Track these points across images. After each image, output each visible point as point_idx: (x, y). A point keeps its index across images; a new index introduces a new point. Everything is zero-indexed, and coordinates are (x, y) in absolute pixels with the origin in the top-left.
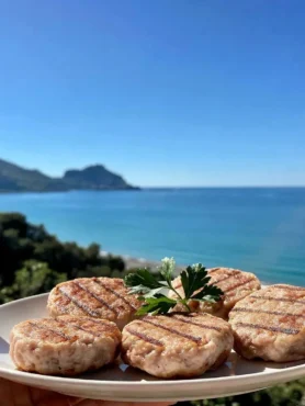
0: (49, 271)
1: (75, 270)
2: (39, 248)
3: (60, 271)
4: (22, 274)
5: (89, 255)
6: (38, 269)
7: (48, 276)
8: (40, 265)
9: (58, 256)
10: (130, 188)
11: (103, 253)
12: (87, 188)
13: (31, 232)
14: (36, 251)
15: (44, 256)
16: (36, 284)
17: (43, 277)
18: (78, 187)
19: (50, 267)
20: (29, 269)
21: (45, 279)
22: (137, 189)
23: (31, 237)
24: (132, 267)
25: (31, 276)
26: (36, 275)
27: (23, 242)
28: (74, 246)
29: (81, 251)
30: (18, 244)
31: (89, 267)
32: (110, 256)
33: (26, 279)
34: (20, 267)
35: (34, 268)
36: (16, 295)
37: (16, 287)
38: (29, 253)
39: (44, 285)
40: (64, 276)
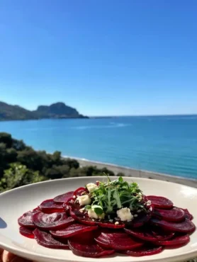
0: (27, 170)
1: (44, 168)
2: (20, 154)
3: (35, 169)
4: (8, 172)
5: (54, 159)
6: (19, 169)
7: (27, 173)
8: (20, 167)
9: (32, 159)
10: (81, 117)
11: (65, 156)
12: (53, 117)
13: (15, 145)
14: (19, 156)
15: (24, 160)
16: (18, 178)
17: (23, 174)
18: (47, 117)
19: (27, 167)
20: (13, 170)
21: (24, 176)
22: (87, 117)
23: (15, 147)
24: (85, 166)
25: (14, 173)
26: (19, 172)
27: (9, 151)
28: (44, 152)
29: (49, 156)
30: (6, 152)
31: (54, 166)
32: (69, 159)
33: (11, 175)
34: (8, 168)
35: (17, 168)
36: (5, 186)
37: (4, 180)
38: (13, 158)
39: (23, 179)
40: (37, 173)
